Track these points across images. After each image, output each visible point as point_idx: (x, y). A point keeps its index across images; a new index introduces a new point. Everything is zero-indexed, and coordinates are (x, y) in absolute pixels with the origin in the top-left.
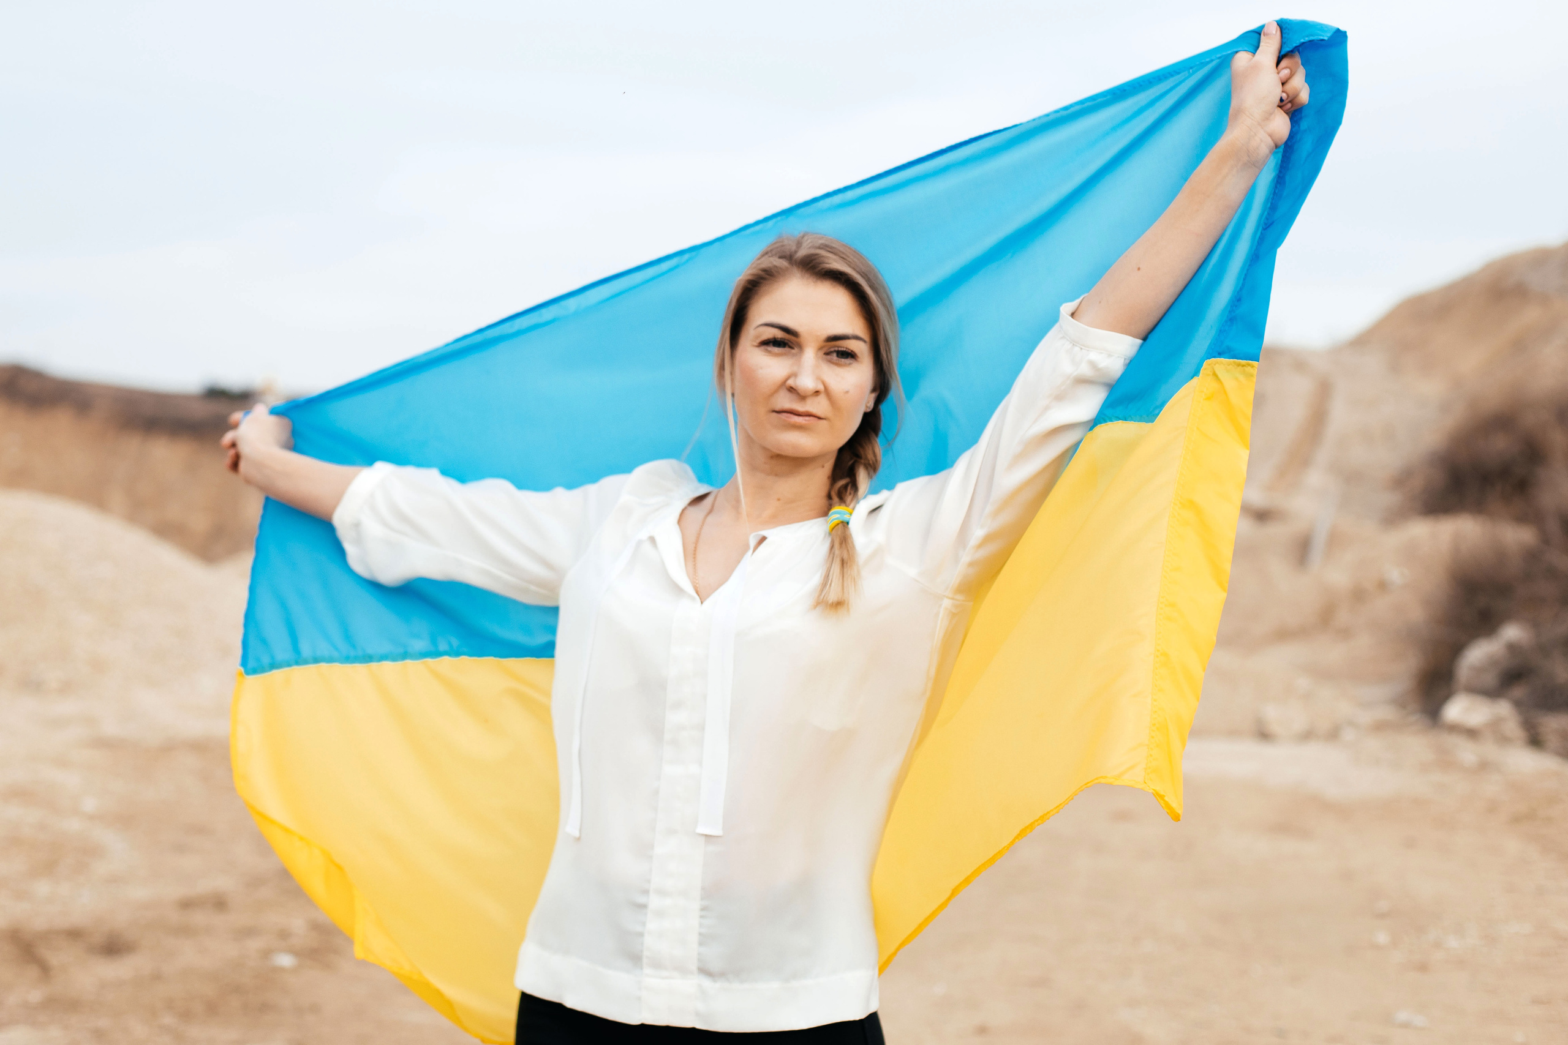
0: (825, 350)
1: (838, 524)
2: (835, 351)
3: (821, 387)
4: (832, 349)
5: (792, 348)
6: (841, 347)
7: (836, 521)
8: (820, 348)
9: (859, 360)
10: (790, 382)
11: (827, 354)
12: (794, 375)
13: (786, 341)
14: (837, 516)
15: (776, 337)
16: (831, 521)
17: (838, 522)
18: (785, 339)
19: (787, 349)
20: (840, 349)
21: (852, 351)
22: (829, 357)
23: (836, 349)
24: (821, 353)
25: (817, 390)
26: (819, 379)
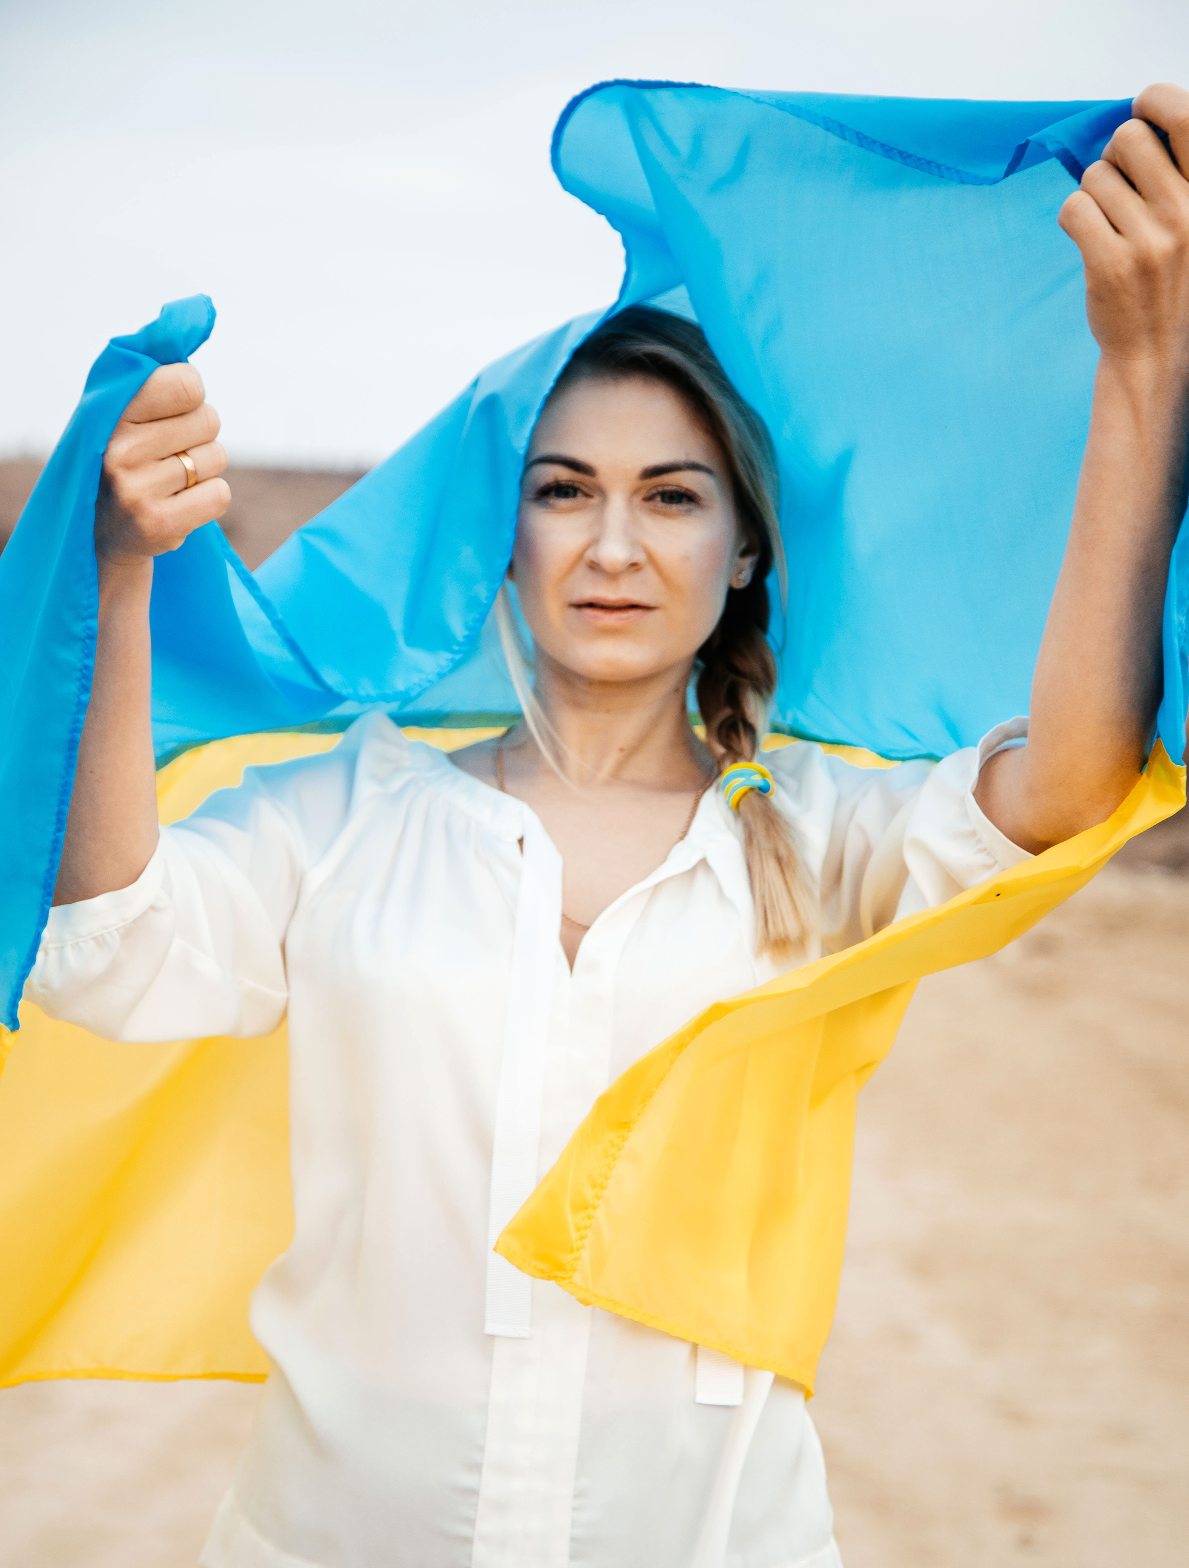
0: (643, 493)
1: (745, 794)
2: (659, 493)
3: (640, 557)
4: (654, 491)
5: (587, 496)
6: (668, 485)
7: (742, 789)
8: (636, 491)
9: (703, 503)
10: (589, 554)
11: (649, 499)
12: (595, 542)
13: (577, 485)
14: (740, 780)
15: (560, 479)
16: (733, 791)
17: (745, 790)
18: (573, 481)
19: (580, 498)
20: (667, 488)
21: (687, 490)
22: (651, 504)
23: (660, 489)
24: (637, 500)
25: (634, 561)
26: (634, 543)
